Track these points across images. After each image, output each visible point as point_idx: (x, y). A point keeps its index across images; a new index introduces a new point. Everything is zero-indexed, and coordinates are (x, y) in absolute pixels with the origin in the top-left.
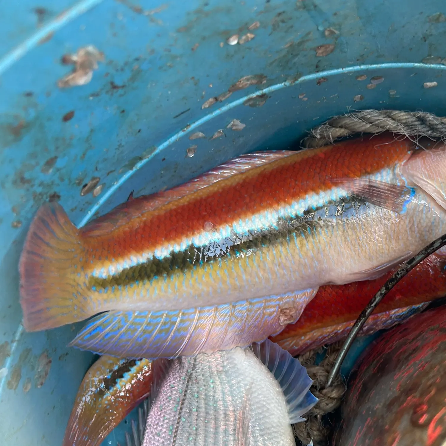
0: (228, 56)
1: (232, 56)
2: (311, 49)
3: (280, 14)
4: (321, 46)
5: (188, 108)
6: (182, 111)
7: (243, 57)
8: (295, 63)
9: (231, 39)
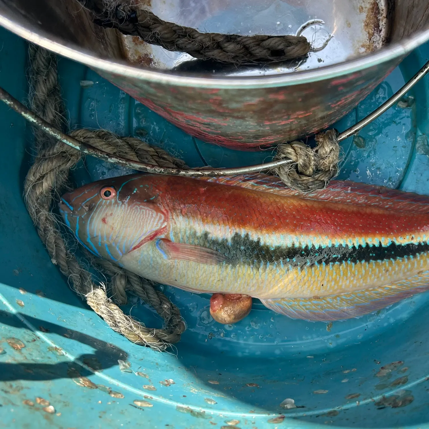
0: (66, 405)
1: (64, 402)
2: (22, 354)
3: (6, 392)
4: (14, 348)
5: (130, 406)
6: (135, 408)
7: (61, 395)
8: (42, 358)
9: (50, 411)
